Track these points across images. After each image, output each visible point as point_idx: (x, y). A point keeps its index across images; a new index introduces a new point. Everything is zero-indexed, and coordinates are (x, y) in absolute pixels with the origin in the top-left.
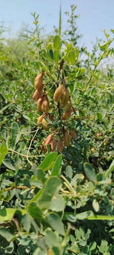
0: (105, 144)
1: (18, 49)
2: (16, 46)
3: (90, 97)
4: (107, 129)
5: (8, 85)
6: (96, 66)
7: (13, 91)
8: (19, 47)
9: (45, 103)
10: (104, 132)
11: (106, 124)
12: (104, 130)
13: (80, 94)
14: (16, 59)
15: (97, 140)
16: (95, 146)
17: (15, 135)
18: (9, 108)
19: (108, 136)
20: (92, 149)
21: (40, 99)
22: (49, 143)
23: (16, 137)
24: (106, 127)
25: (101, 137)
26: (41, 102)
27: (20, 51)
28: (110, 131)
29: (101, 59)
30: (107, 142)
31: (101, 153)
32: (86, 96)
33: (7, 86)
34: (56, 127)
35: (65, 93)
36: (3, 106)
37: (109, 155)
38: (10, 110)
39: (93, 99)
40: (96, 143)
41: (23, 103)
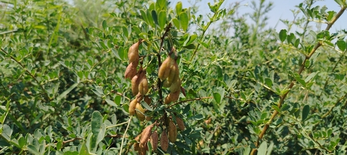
0: (216, 134)
1: (89, 10)
2: (86, 6)
3: (197, 72)
4: (218, 113)
5: (76, 58)
6: (204, 32)
7: (89, 66)
8: (90, 8)
9: (144, 81)
10: (214, 118)
11: (216, 107)
12: (214, 115)
13: (184, 68)
14: (86, 22)
15: (205, 129)
16: (204, 138)
17: (97, 130)
18: (77, 90)
19: (220, 122)
20: (201, 143)
21: (136, 77)
22: (147, 140)
23: (98, 133)
24: (216, 110)
25: (211, 125)
26: (138, 81)
27: (91, 12)
28: (222, 115)
29: (211, 22)
30: (219, 131)
31: (213, 147)
32: (192, 71)
33: (74, 59)
34: (155, 114)
35: (174, 67)
36: (68, 87)
37: (224, 150)
38: (78, 91)
39: (202, 74)
40: (205, 133)
41: (104, 82)
